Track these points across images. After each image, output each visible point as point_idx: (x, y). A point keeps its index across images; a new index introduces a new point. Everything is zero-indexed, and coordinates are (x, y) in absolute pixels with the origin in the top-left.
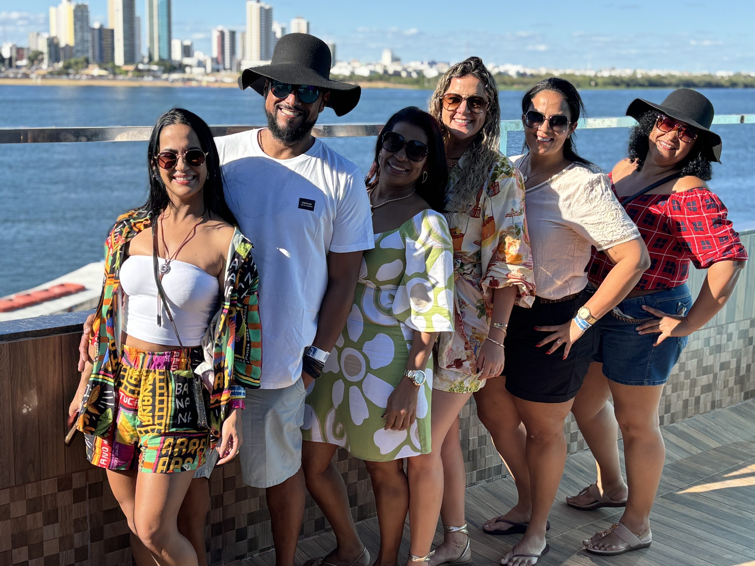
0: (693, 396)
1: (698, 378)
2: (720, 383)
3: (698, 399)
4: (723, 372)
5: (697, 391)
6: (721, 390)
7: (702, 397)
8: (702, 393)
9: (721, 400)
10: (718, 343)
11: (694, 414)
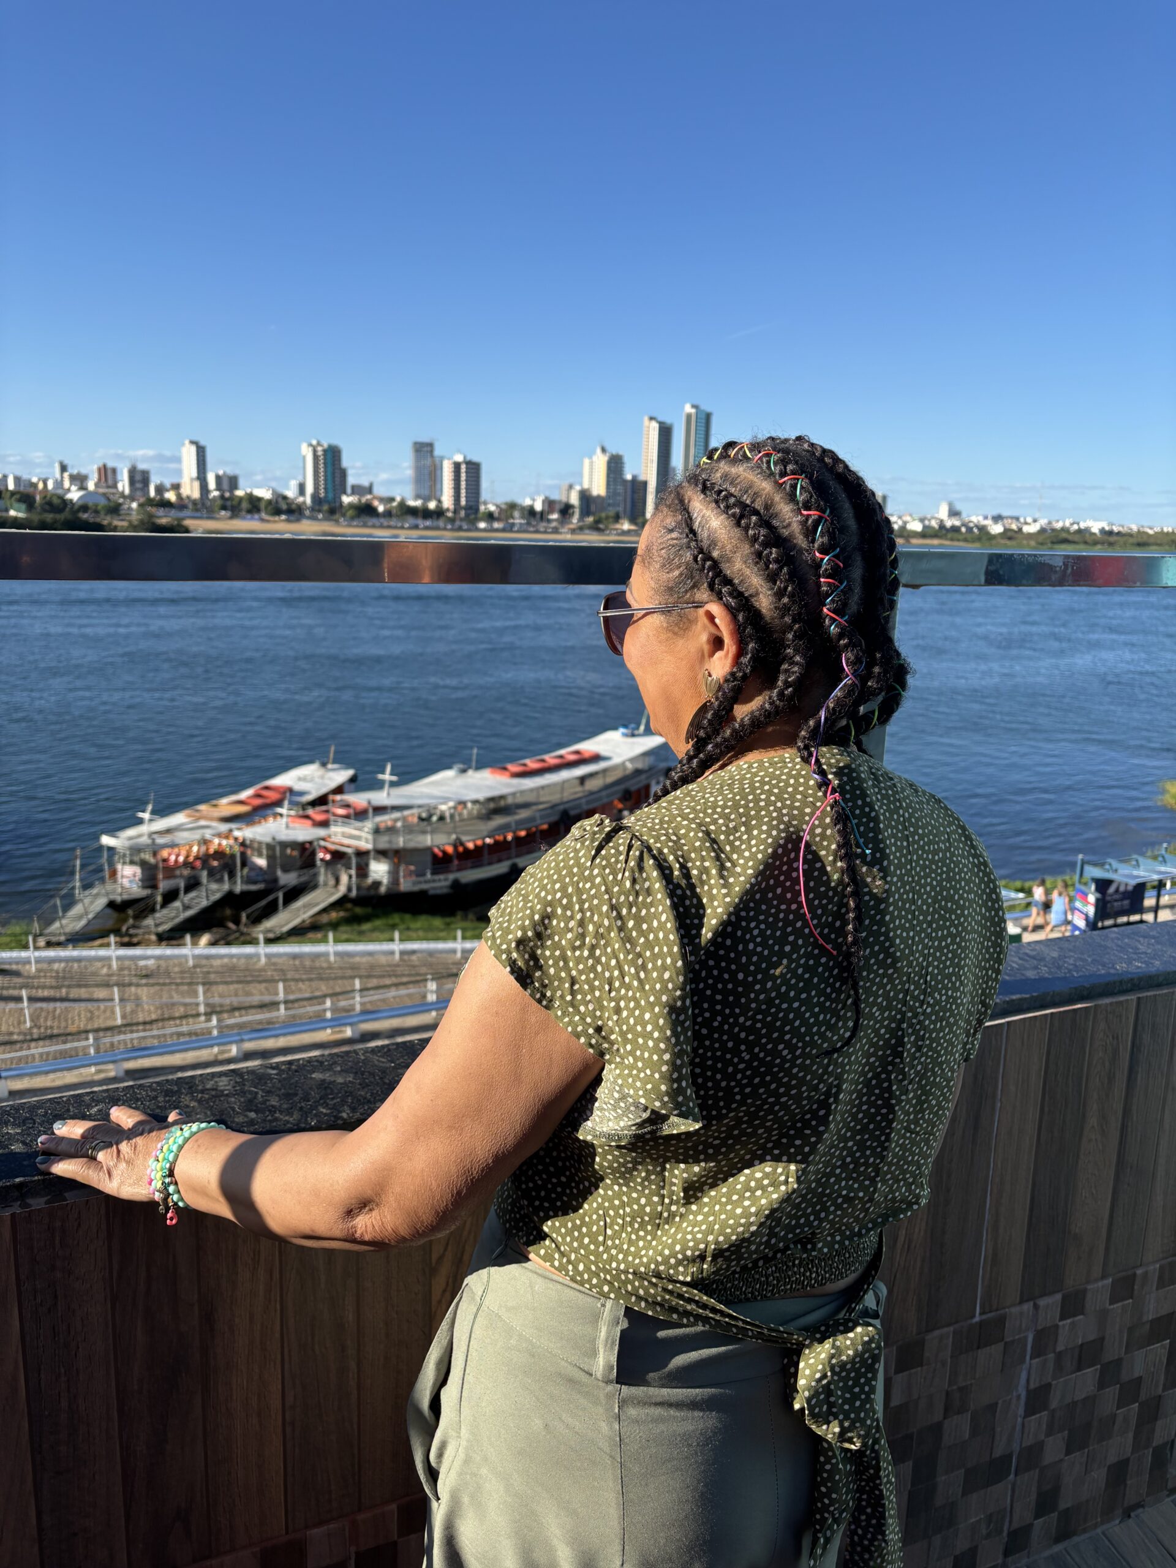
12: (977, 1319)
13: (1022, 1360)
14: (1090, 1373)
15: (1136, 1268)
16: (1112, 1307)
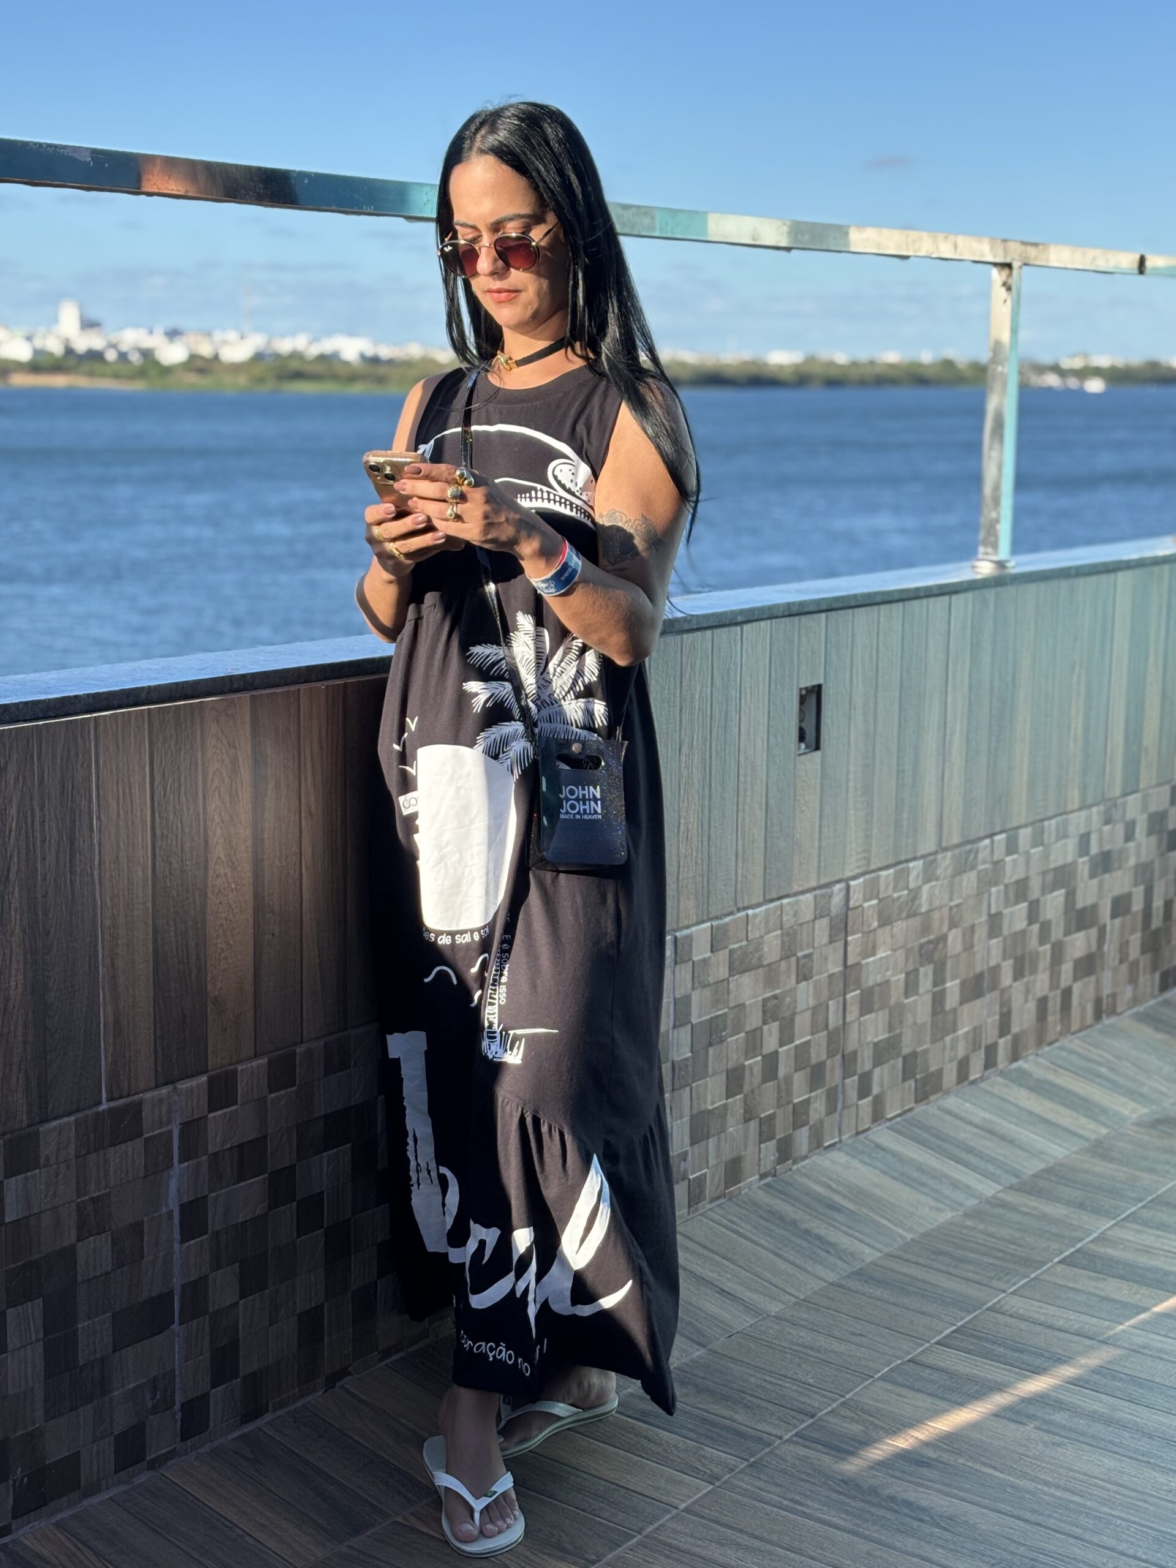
0: (1058, 987)
1: (1068, 939)
2: (1110, 948)
3: (1067, 993)
4: (1118, 921)
6: (1115, 970)
8: (1075, 979)
9: (1114, 996)
10: (1107, 848)
11: (1061, 1034)
12: (104, 1106)
13: (170, 1166)
14: (256, 1184)
15: (296, 1044)
16: (273, 1095)
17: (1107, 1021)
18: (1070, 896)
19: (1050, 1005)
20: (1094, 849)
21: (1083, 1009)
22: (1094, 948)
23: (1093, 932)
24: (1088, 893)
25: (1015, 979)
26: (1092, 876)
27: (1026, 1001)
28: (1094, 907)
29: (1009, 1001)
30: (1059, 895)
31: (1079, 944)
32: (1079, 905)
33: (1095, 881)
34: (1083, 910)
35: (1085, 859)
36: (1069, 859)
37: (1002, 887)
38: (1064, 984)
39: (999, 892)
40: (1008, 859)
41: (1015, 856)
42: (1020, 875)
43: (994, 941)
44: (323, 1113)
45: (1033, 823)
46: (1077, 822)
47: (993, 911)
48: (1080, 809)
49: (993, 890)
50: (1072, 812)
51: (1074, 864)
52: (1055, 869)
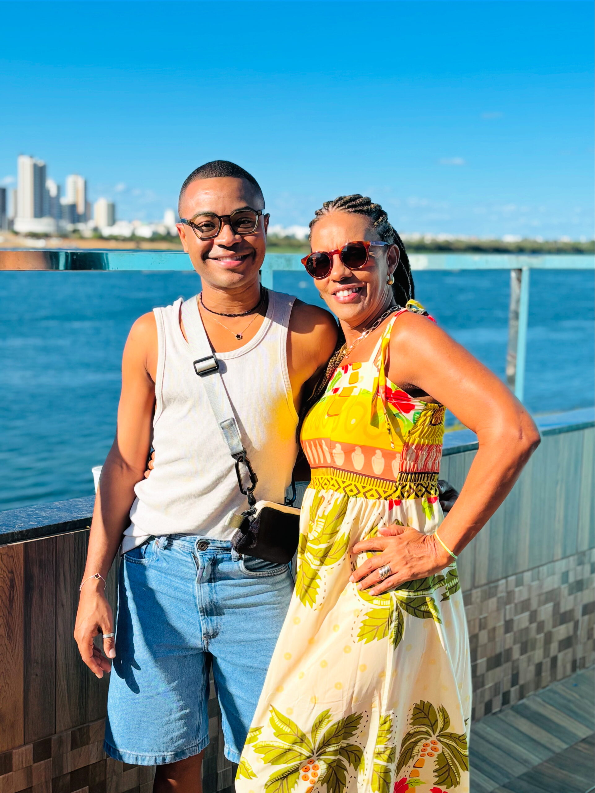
0: (548, 656)
1: (555, 630)
2: (582, 633)
3: (554, 660)
4: (586, 617)
5: (554, 647)
6: (585, 644)
7: (560, 656)
8: (560, 651)
9: (584, 658)
10: (579, 578)
11: (551, 681)
15: (52, 734)
16: (36, 764)
17: (579, 672)
18: (557, 606)
19: (544, 667)
20: (571, 579)
21: (564, 667)
22: (571, 633)
23: (571, 625)
24: (567, 604)
25: (522, 654)
26: (570, 594)
27: (529, 665)
28: (572, 611)
29: (518, 668)
30: (549, 606)
31: (562, 631)
32: (562, 610)
33: (572, 597)
34: (565, 613)
35: (566, 585)
36: (556, 586)
37: (513, 605)
38: (552, 653)
39: (510, 608)
40: (517, 590)
41: (521, 588)
42: (525, 597)
43: (508, 635)
44: (70, 771)
45: (532, 569)
46: (561, 566)
47: (508, 618)
48: (563, 558)
49: (508, 607)
50: (557, 560)
51: (559, 588)
52: (547, 593)
